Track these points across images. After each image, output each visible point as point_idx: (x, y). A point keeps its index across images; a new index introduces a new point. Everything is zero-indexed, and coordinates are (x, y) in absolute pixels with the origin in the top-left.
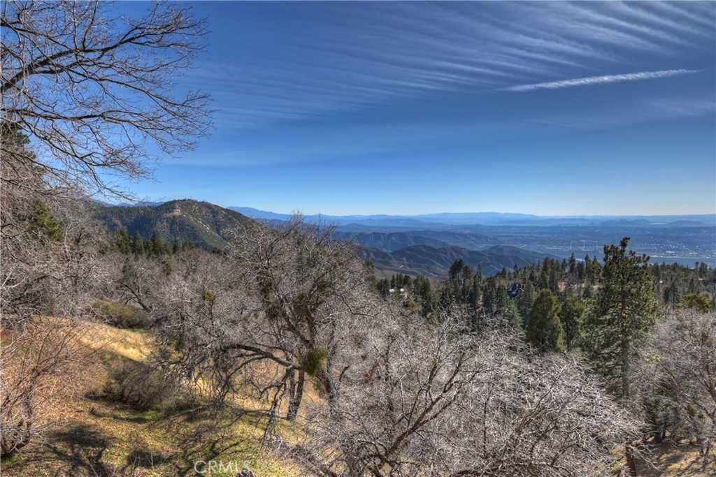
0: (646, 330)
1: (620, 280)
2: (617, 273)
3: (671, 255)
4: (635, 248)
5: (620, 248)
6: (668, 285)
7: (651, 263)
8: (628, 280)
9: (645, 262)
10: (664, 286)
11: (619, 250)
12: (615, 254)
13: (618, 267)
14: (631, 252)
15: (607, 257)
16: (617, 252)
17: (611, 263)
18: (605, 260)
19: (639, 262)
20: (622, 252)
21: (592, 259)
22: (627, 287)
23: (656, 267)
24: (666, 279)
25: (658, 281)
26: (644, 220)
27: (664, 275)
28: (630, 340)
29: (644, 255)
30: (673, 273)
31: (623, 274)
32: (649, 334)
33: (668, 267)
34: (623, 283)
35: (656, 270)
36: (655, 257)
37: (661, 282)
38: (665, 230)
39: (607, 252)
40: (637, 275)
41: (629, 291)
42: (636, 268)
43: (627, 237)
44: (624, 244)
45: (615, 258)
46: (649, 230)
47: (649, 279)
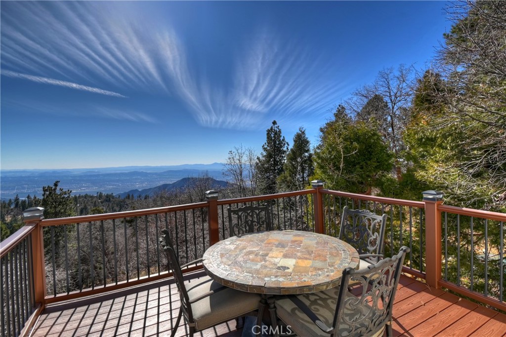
0: (70, 232)
1: (53, 206)
2: (51, 202)
3: (84, 190)
4: (63, 187)
5: (54, 187)
6: (82, 206)
7: (72, 195)
8: (59, 205)
9: (69, 194)
10: (80, 207)
11: (53, 189)
12: (50, 192)
13: (53, 199)
14: (60, 189)
15: (45, 193)
16: (51, 190)
17: (47, 197)
18: (43, 195)
19: (66, 194)
20: (55, 189)
21: (33, 197)
22: (58, 209)
23: (75, 197)
24: (81, 203)
25: (76, 205)
26: (67, 171)
27: (80, 201)
28: (61, 240)
29: (69, 190)
30: (85, 199)
31: (56, 202)
32: (72, 233)
33: (82, 197)
34: (55, 207)
35: (76, 199)
36: (75, 192)
37: (78, 205)
38: (80, 176)
39: (45, 190)
40: (64, 201)
41: (60, 211)
42: (64, 198)
43: (58, 180)
44: (56, 185)
45: (50, 193)
46: (71, 177)
47: (71, 203)
